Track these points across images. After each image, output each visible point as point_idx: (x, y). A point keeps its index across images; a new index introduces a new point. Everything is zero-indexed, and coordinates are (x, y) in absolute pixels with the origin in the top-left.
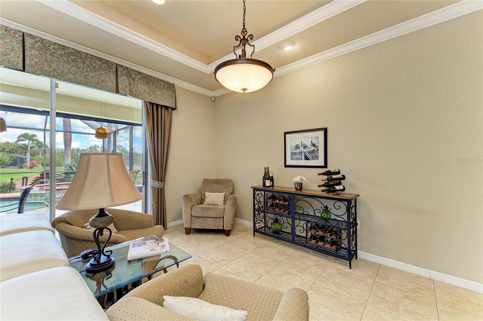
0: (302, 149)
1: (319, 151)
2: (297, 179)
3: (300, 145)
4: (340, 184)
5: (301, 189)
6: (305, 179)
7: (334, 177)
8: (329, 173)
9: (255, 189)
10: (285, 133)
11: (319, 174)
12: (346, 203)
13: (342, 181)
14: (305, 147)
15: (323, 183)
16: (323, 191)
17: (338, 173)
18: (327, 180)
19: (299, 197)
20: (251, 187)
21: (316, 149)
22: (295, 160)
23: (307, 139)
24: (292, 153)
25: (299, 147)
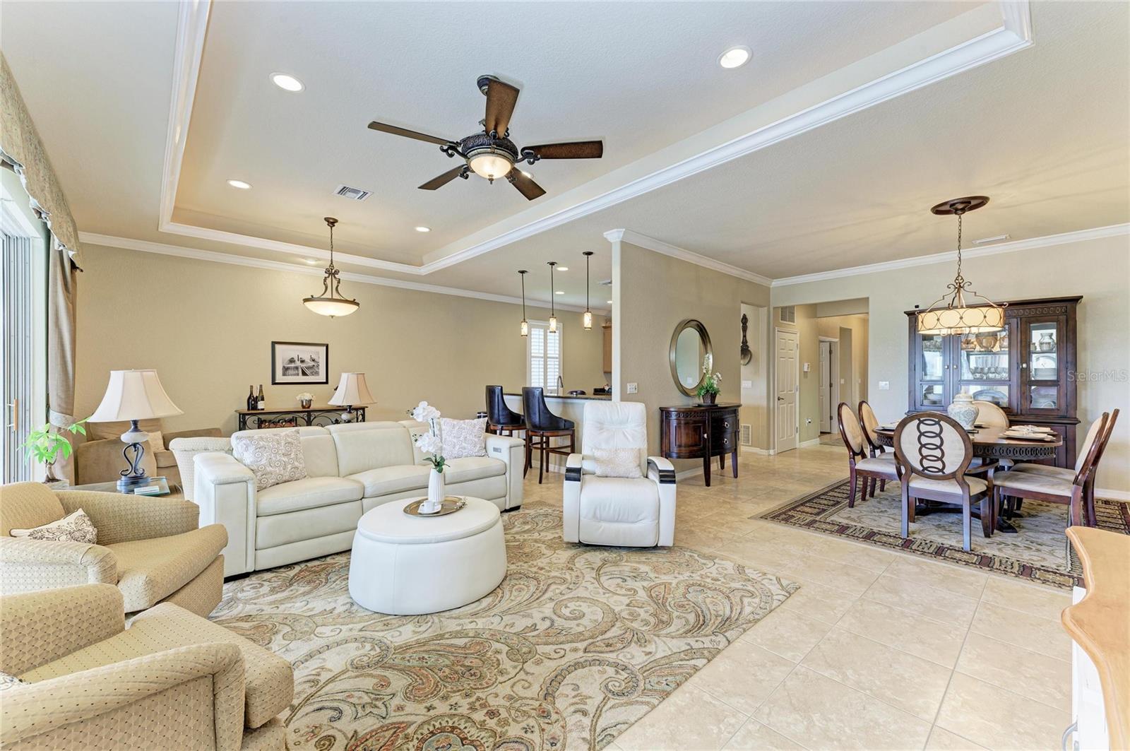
0: (298, 364)
1: (320, 367)
2: (307, 396)
3: (296, 359)
5: (310, 406)
9: (240, 414)
10: (273, 344)
14: (303, 361)
19: (316, 414)
21: (316, 364)
22: (289, 375)
23: (305, 353)
24: (284, 367)
25: (294, 361)
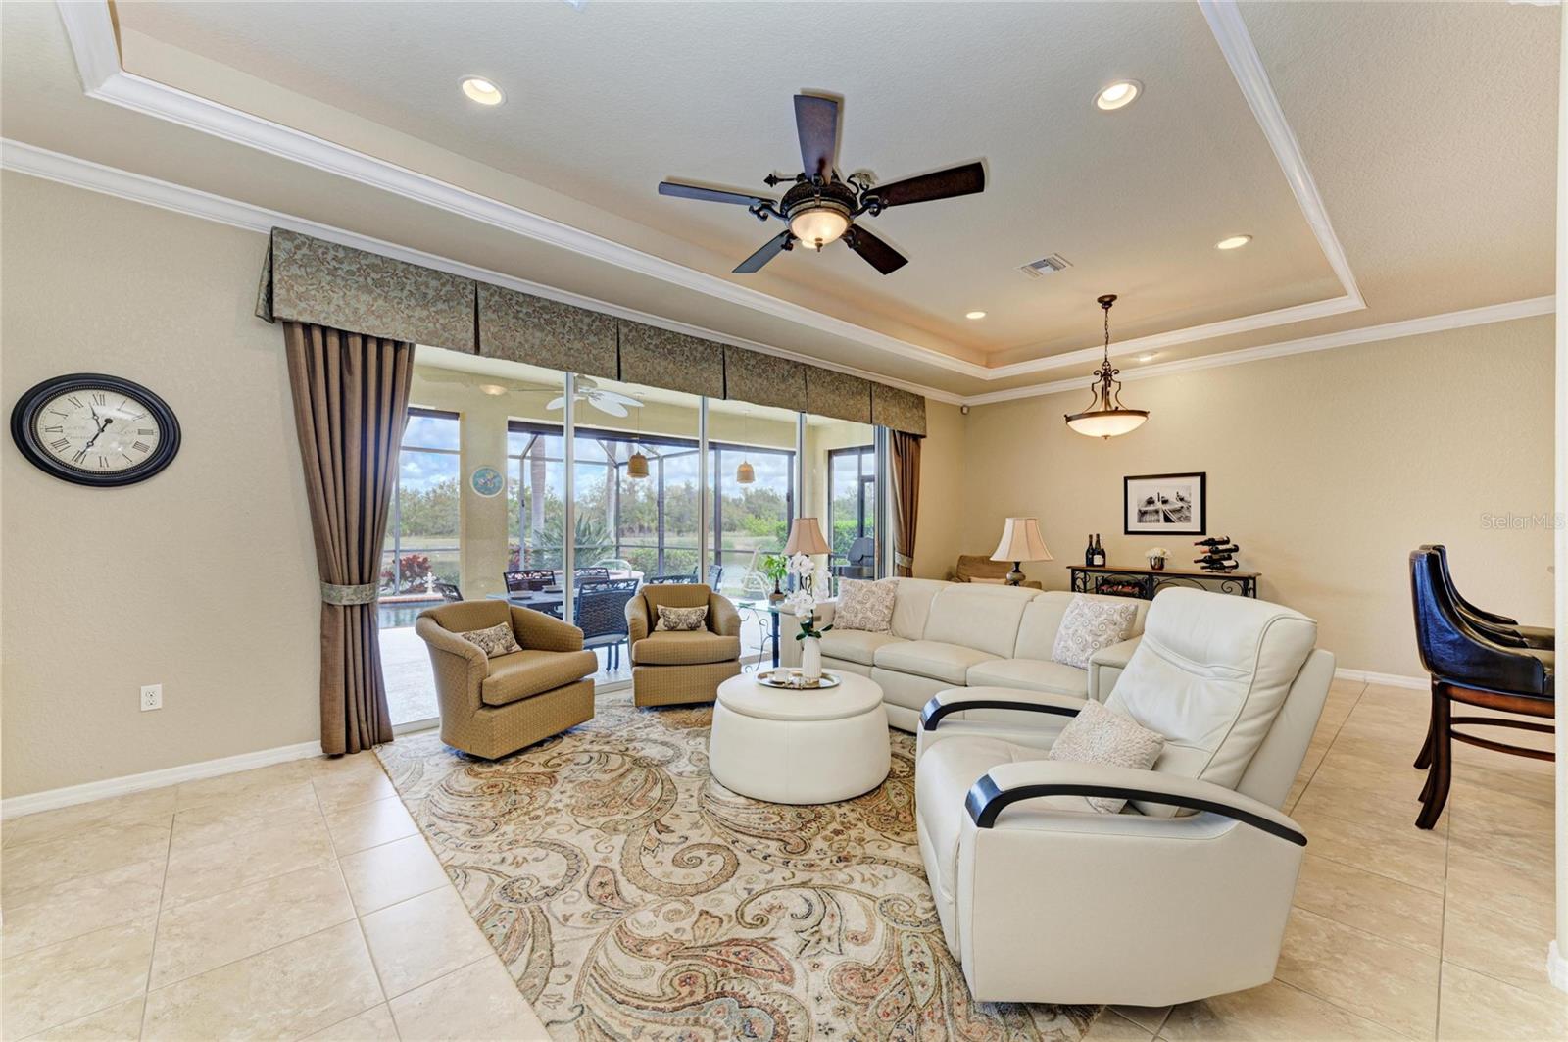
0: (1159, 505)
1: (1192, 509)
2: (1156, 552)
3: (1156, 499)
4: (1230, 558)
5: (1162, 567)
6: (1168, 553)
7: (1221, 547)
8: (1211, 542)
9: (1074, 570)
10: (1126, 479)
11: (1196, 544)
12: (1241, 583)
13: (1232, 554)
14: (1165, 502)
15: (1202, 557)
16: (1203, 567)
17: (1227, 542)
18: (1210, 551)
19: (1162, 579)
20: (1069, 567)
21: (1185, 505)
22: (1146, 522)
23: (1169, 489)
24: (1140, 511)
25: (1153, 502)
